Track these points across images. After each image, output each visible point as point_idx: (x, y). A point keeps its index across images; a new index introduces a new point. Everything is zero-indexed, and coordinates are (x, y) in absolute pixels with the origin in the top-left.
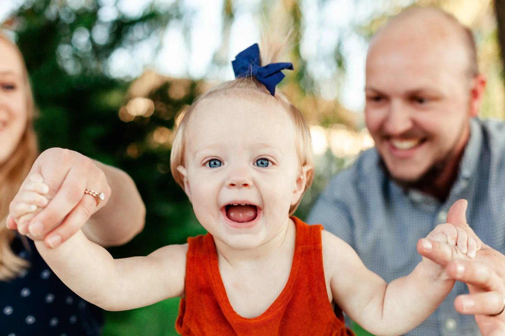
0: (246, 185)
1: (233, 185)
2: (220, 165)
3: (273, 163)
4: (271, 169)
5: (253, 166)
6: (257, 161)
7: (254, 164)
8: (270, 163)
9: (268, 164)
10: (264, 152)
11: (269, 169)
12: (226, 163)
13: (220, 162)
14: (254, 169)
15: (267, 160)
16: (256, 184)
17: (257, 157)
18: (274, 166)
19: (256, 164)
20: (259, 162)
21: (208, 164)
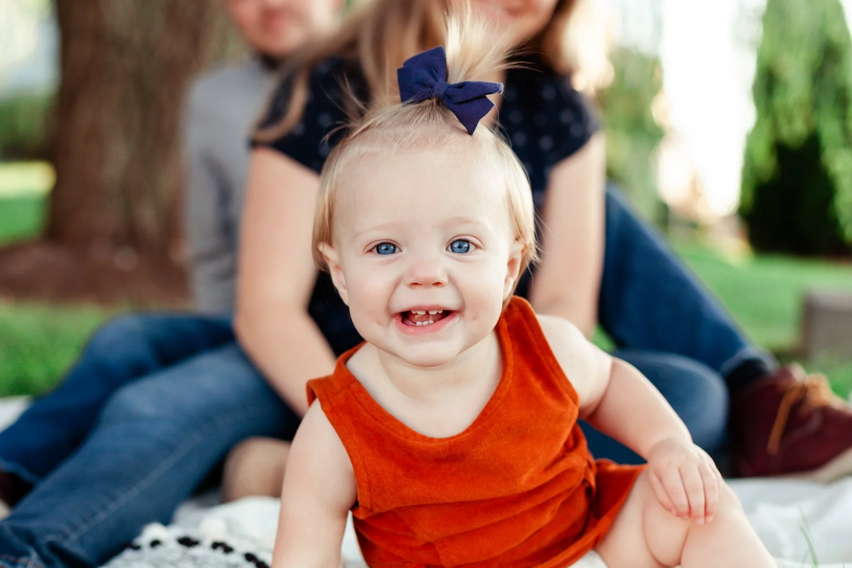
0: (437, 284)
1: (416, 284)
2: (394, 252)
3: (477, 247)
4: (474, 255)
5: (448, 253)
6: (452, 244)
7: (447, 249)
8: (472, 247)
9: (468, 248)
10: (462, 230)
11: (472, 255)
12: (405, 250)
13: (395, 246)
14: (447, 255)
15: (468, 241)
16: (452, 280)
17: (452, 238)
18: (479, 251)
19: (450, 249)
20: (456, 245)
21: (375, 250)
